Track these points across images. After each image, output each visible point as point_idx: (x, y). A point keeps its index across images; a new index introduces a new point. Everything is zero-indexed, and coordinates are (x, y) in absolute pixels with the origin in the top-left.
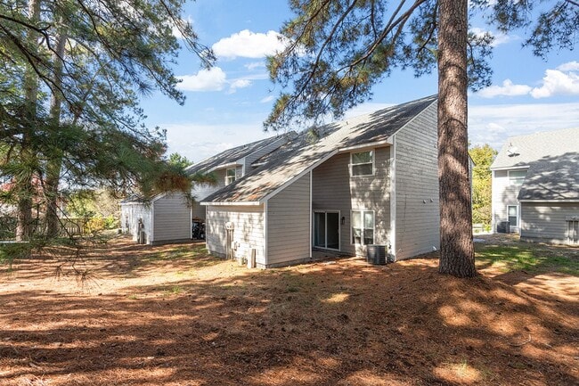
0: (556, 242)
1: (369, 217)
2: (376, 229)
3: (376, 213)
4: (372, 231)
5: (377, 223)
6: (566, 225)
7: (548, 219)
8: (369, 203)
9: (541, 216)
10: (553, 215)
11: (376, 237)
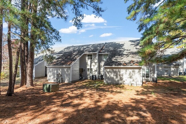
0: (163, 75)
1: (147, 70)
2: (150, 73)
3: (150, 69)
4: (149, 74)
5: (150, 72)
6: (165, 71)
7: (161, 70)
8: (148, 66)
9: (160, 70)
10: (162, 69)
11: (150, 76)
